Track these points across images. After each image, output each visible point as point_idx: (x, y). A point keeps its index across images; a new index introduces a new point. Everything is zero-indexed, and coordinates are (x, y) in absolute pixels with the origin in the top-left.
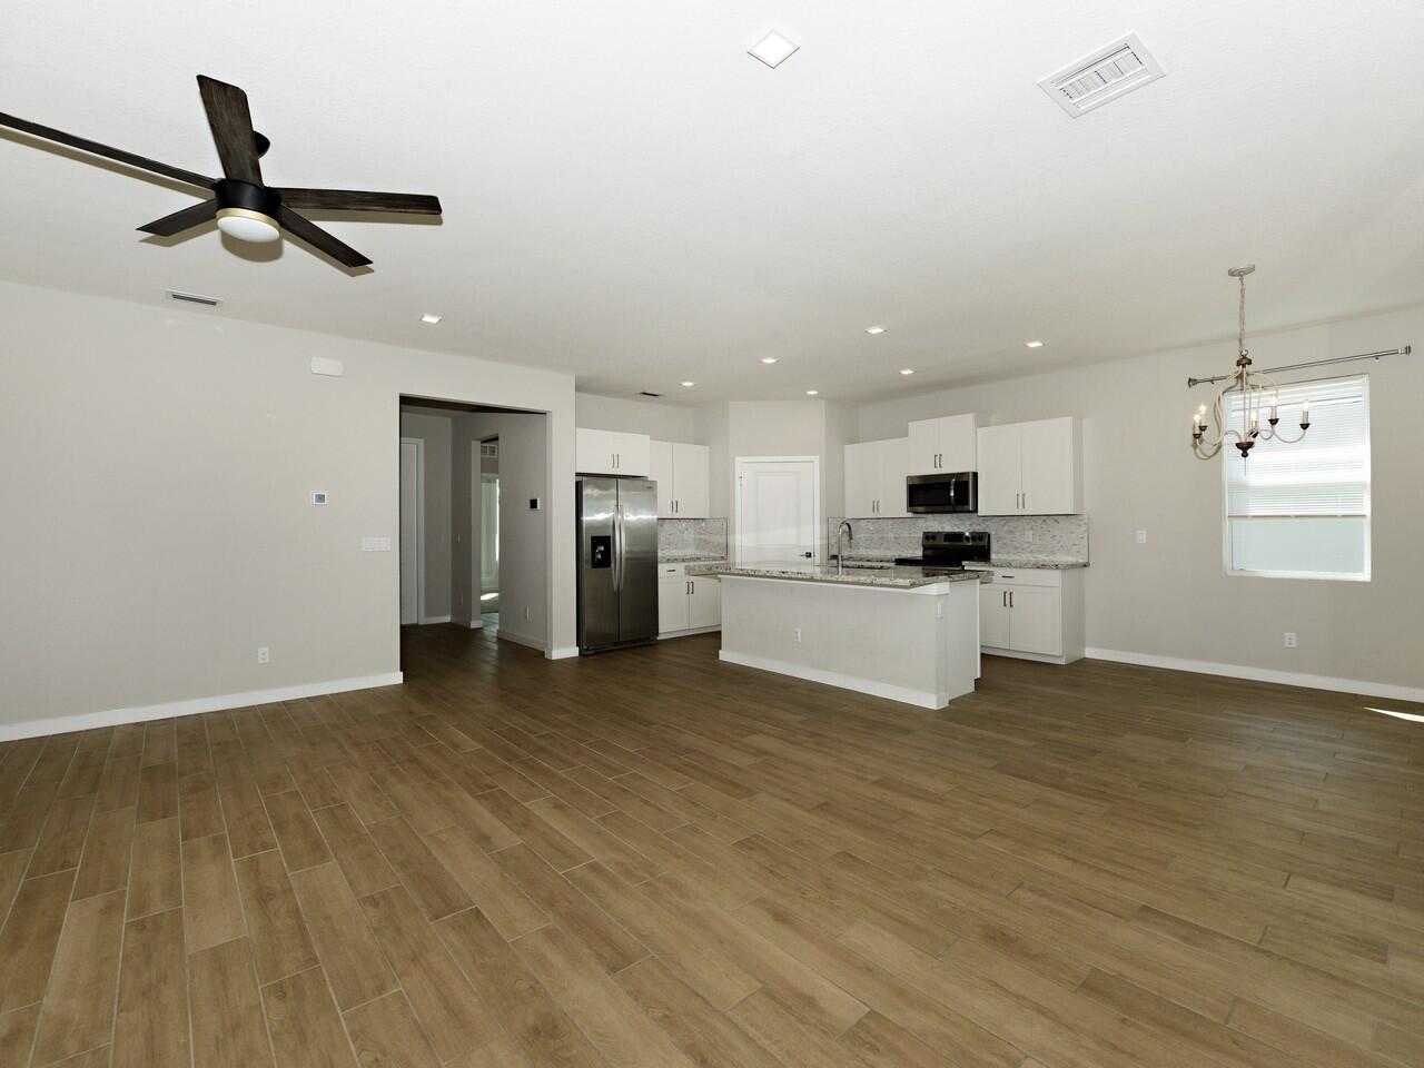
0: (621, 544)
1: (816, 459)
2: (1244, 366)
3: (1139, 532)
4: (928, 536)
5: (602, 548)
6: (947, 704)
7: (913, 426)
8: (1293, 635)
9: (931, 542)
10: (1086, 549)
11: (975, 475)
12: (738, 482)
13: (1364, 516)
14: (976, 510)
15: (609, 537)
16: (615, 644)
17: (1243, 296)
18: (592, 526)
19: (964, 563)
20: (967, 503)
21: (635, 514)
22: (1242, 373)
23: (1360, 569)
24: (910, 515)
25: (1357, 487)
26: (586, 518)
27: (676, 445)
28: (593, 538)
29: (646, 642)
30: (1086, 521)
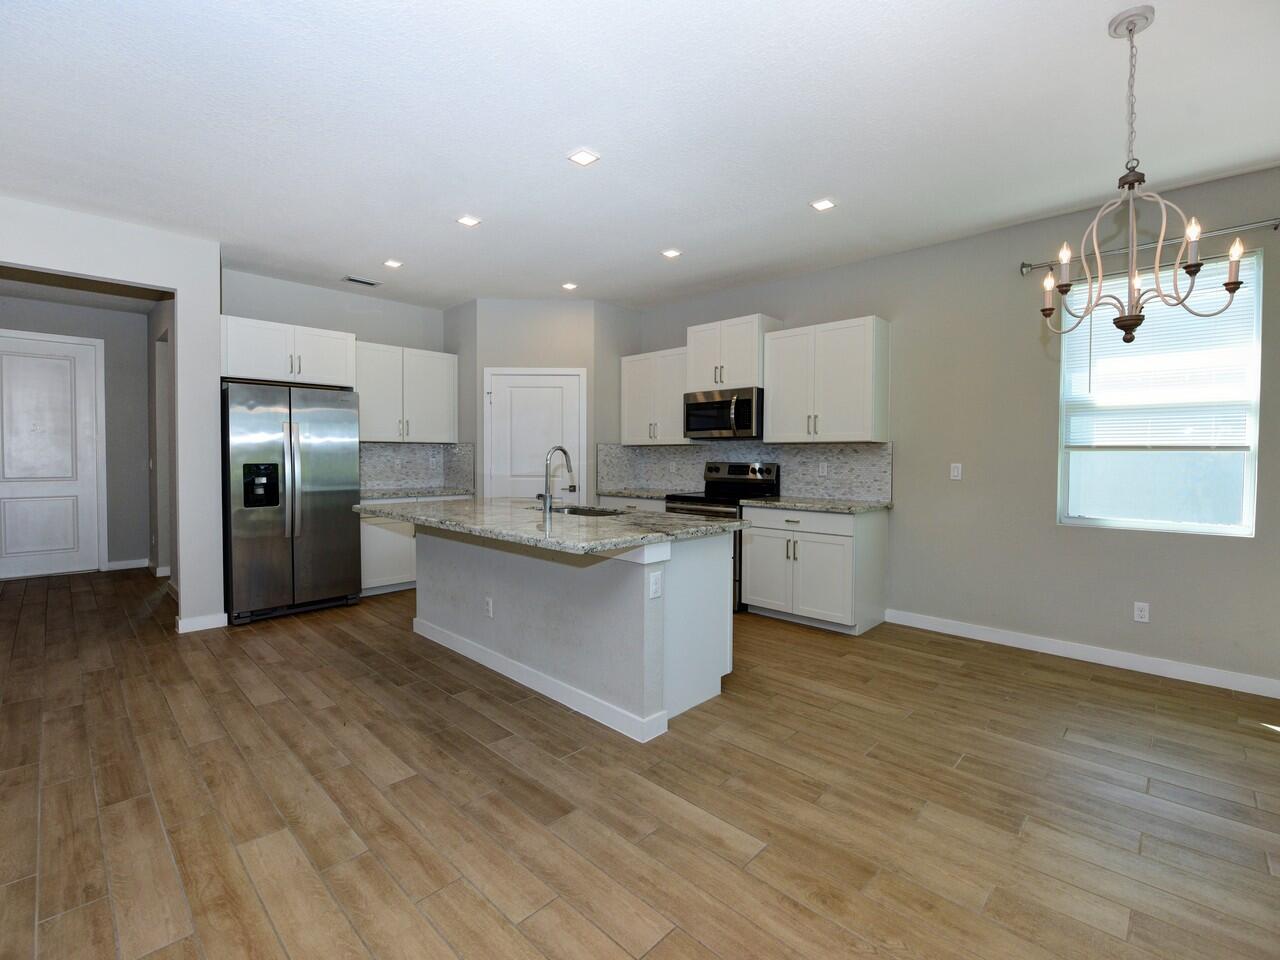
0: (294, 474)
1: (583, 372)
2: (1131, 187)
3: (953, 465)
4: (711, 468)
5: (264, 480)
6: (664, 729)
7: (692, 331)
8: (1145, 606)
9: (714, 475)
10: (889, 487)
11: (761, 392)
12: (487, 399)
13: (1247, 448)
14: (760, 435)
15: (275, 466)
16: (289, 607)
17: (1133, 66)
18: (244, 450)
19: (742, 502)
20: (749, 427)
21: (321, 436)
22: (1126, 203)
23: (1236, 518)
24: (687, 441)
25: (1244, 406)
26: (235, 440)
27: (406, 349)
28: (245, 466)
29: (344, 602)
30: (890, 451)
